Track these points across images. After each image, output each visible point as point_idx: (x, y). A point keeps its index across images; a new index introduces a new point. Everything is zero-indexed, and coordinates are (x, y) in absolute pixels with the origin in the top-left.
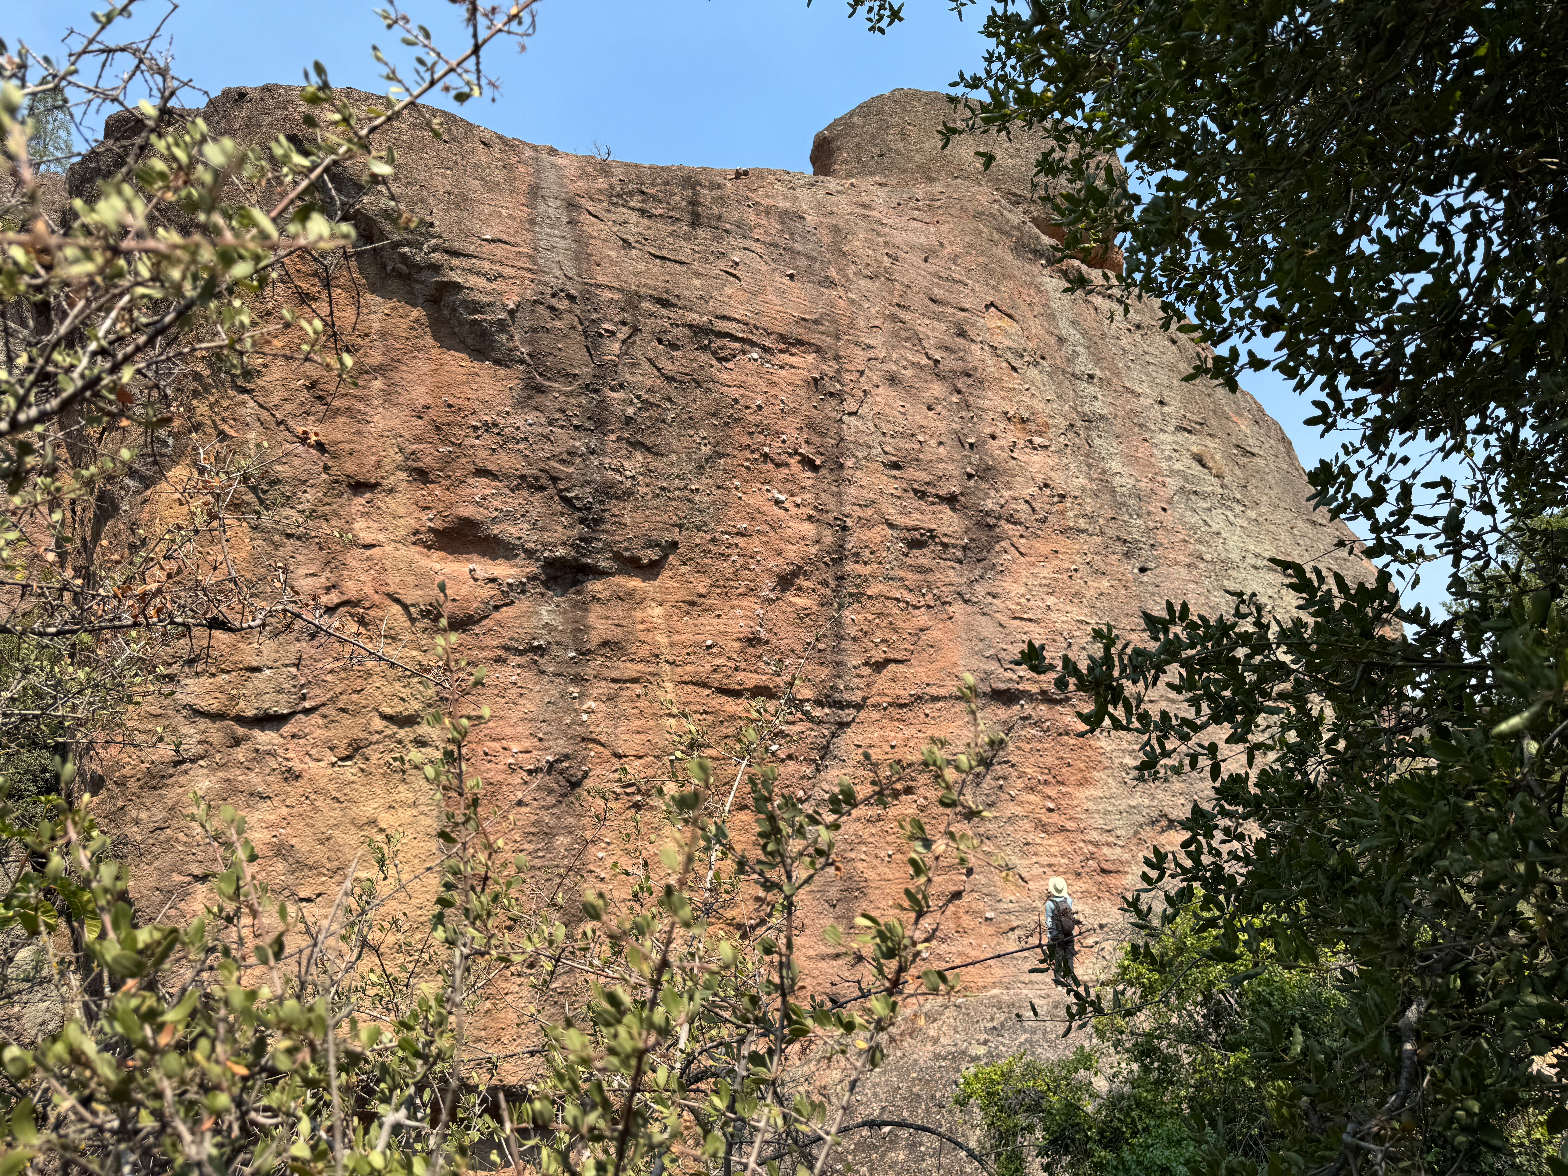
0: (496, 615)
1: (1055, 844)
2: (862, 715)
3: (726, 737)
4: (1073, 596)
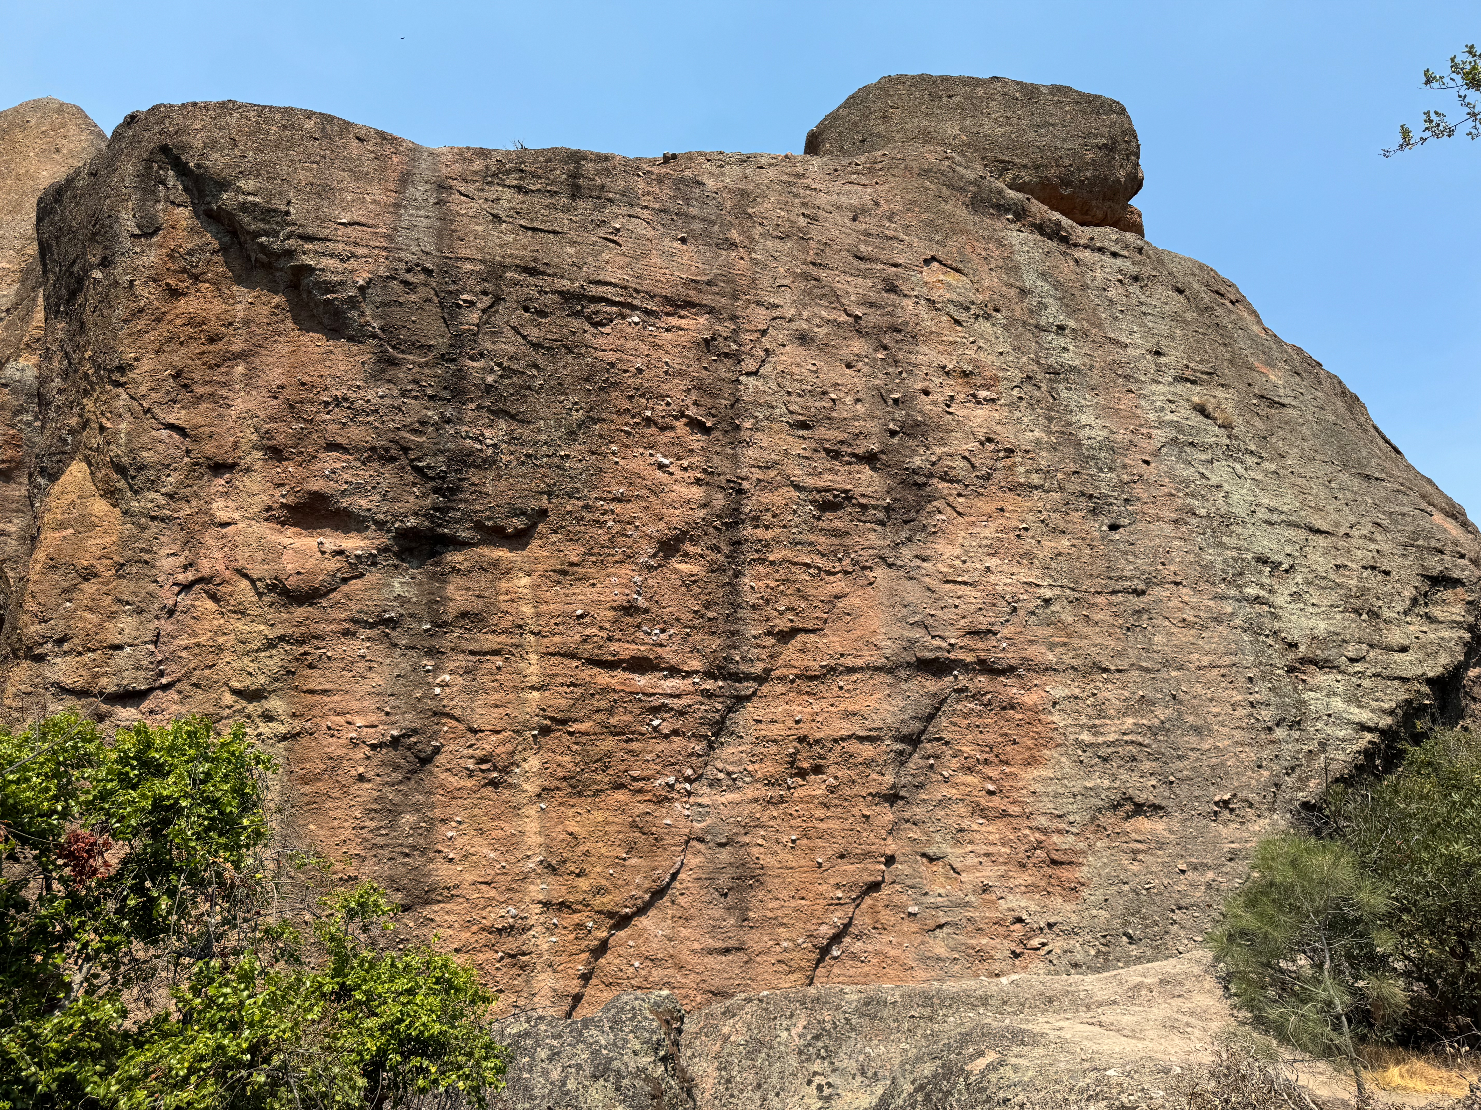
0: (345, 588)
1: (994, 831)
2: (765, 689)
3: (598, 711)
4: (1022, 557)
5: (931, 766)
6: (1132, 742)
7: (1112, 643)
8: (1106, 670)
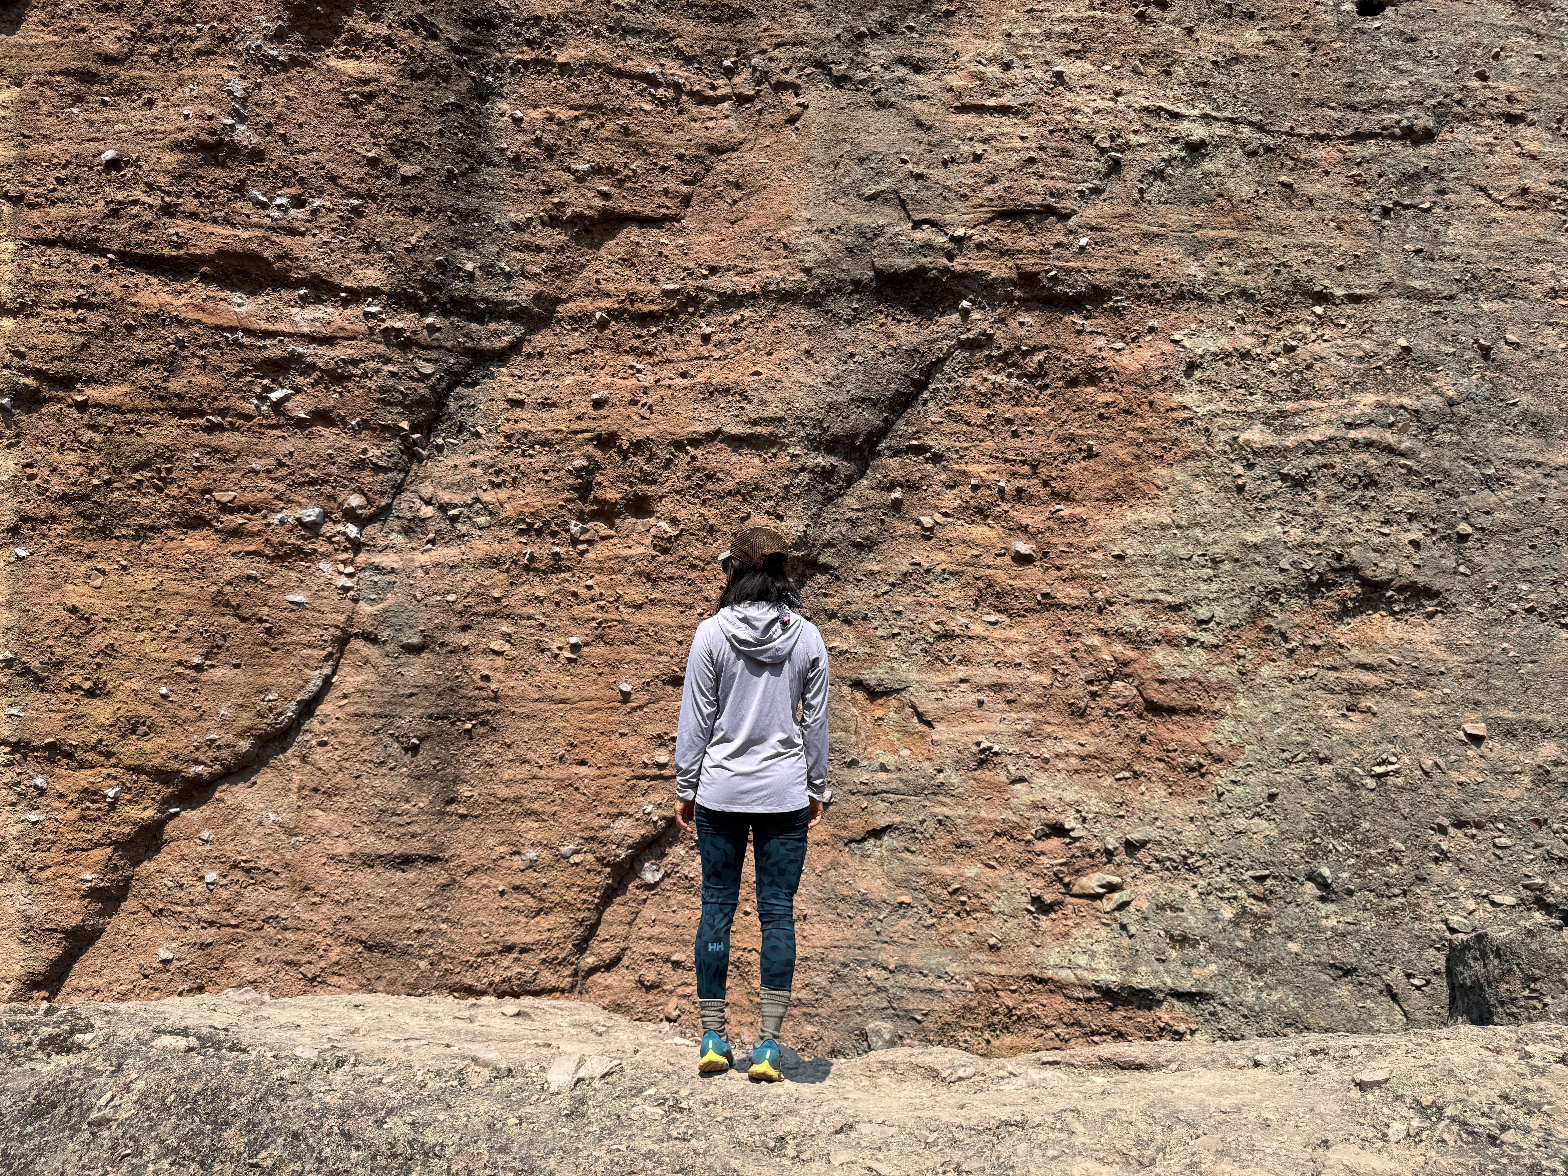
1: (1021, 637)
2: (541, 338)
3: (142, 363)
4: (1146, 59)
5: (897, 505)
6: (1369, 444)
7: (1344, 242)
8: (1322, 297)
